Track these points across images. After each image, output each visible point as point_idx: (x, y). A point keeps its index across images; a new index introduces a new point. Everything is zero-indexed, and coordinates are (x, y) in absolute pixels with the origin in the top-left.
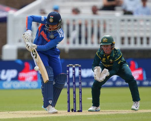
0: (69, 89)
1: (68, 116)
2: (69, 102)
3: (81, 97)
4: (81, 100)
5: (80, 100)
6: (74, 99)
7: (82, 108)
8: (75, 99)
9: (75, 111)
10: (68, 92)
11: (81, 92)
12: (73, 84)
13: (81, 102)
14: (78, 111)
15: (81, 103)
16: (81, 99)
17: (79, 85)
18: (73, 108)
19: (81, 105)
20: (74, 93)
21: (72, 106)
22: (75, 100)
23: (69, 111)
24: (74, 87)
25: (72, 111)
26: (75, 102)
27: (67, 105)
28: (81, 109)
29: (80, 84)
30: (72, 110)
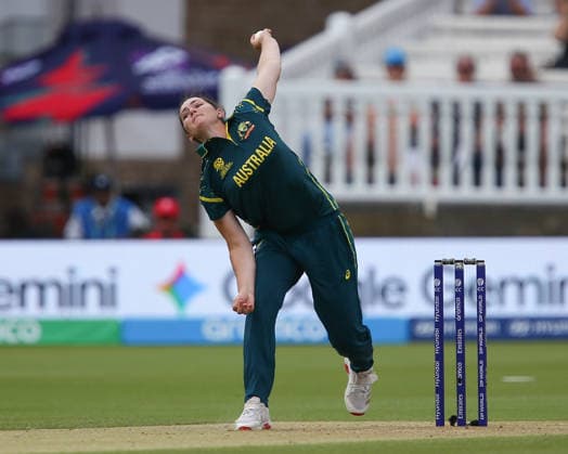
0: (441, 345)
1: (436, 440)
2: (440, 390)
3: (485, 373)
4: (485, 384)
5: (482, 385)
6: (459, 380)
7: (485, 413)
8: (461, 380)
9: (462, 423)
10: (440, 357)
11: (482, 357)
12: (457, 328)
13: (482, 390)
14: (474, 424)
15: (482, 395)
16: (484, 380)
17: (479, 332)
18: (455, 414)
19: (485, 402)
20: (461, 358)
21: (451, 408)
22: (464, 385)
23: (440, 423)
24: (460, 335)
25: (452, 424)
26: (461, 390)
27: (433, 400)
28: (482, 416)
29: (481, 329)
30: (453, 420)
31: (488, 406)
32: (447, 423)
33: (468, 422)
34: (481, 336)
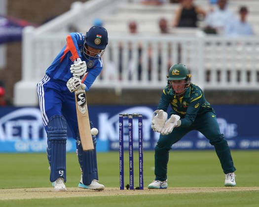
0: (122, 153)
1: (120, 196)
2: (122, 173)
3: (142, 166)
5: (141, 171)
6: (131, 169)
7: (142, 184)
8: (132, 169)
9: (132, 188)
10: (122, 158)
11: (141, 158)
12: (130, 145)
13: (141, 173)
14: (138, 188)
15: (141, 175)
16: (142, 169)
17: (140, 147)
18: (129, 184)
19: (142, 179)
20: (131, 159)
21: (127, 181)
22: (133, 171)
23: (122, 188)
24: (131, 149)
25: (128, 189)
26: (132, 173)
27: (119, 178)
29: (140, 146)
30: (128, 187)
31: (144, 181)
32: (125, 188)
33: (135, 188)
34: (140, 149)
